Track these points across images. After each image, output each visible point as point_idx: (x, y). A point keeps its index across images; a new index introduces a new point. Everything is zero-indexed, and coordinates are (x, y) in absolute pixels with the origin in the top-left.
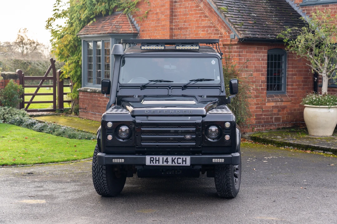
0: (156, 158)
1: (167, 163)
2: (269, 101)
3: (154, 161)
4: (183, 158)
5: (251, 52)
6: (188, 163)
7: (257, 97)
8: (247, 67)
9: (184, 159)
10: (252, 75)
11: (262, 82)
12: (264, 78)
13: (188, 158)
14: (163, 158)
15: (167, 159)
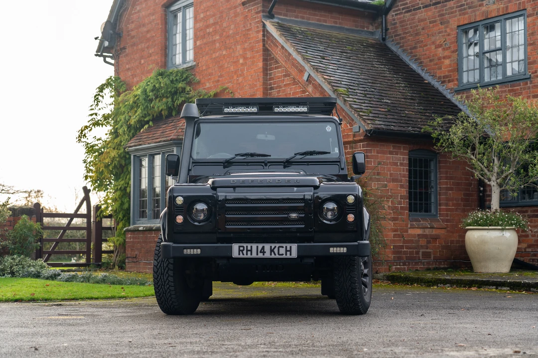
0: (247, 247)
1: (264, 255)
2: (412, 227)
3: (245, 252)
4: (286, 247)
5: (384, 153)
6: (294, 254)
7: (394, 219)
8: (378, 174)
9: (288, 249)
10: (386, 186)
11: (402, 197)
12: (404, 192)
13: (294, 247)
14: (257, 247)
15: (263, 248)
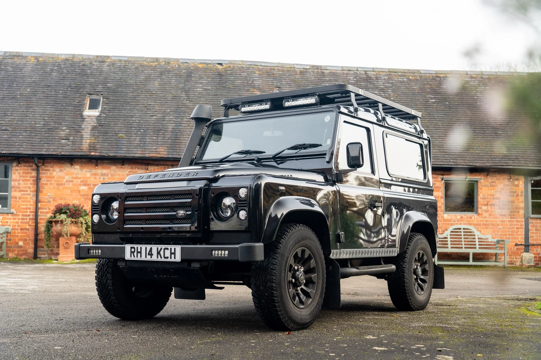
0: (137, 248)
1: (151, 257)
3: (135, 254)
4: (171, 249)
6: (178, 258)
9: (173, 251)
13: (178, 248)
14: (146, 248)
15: (151, 248)
